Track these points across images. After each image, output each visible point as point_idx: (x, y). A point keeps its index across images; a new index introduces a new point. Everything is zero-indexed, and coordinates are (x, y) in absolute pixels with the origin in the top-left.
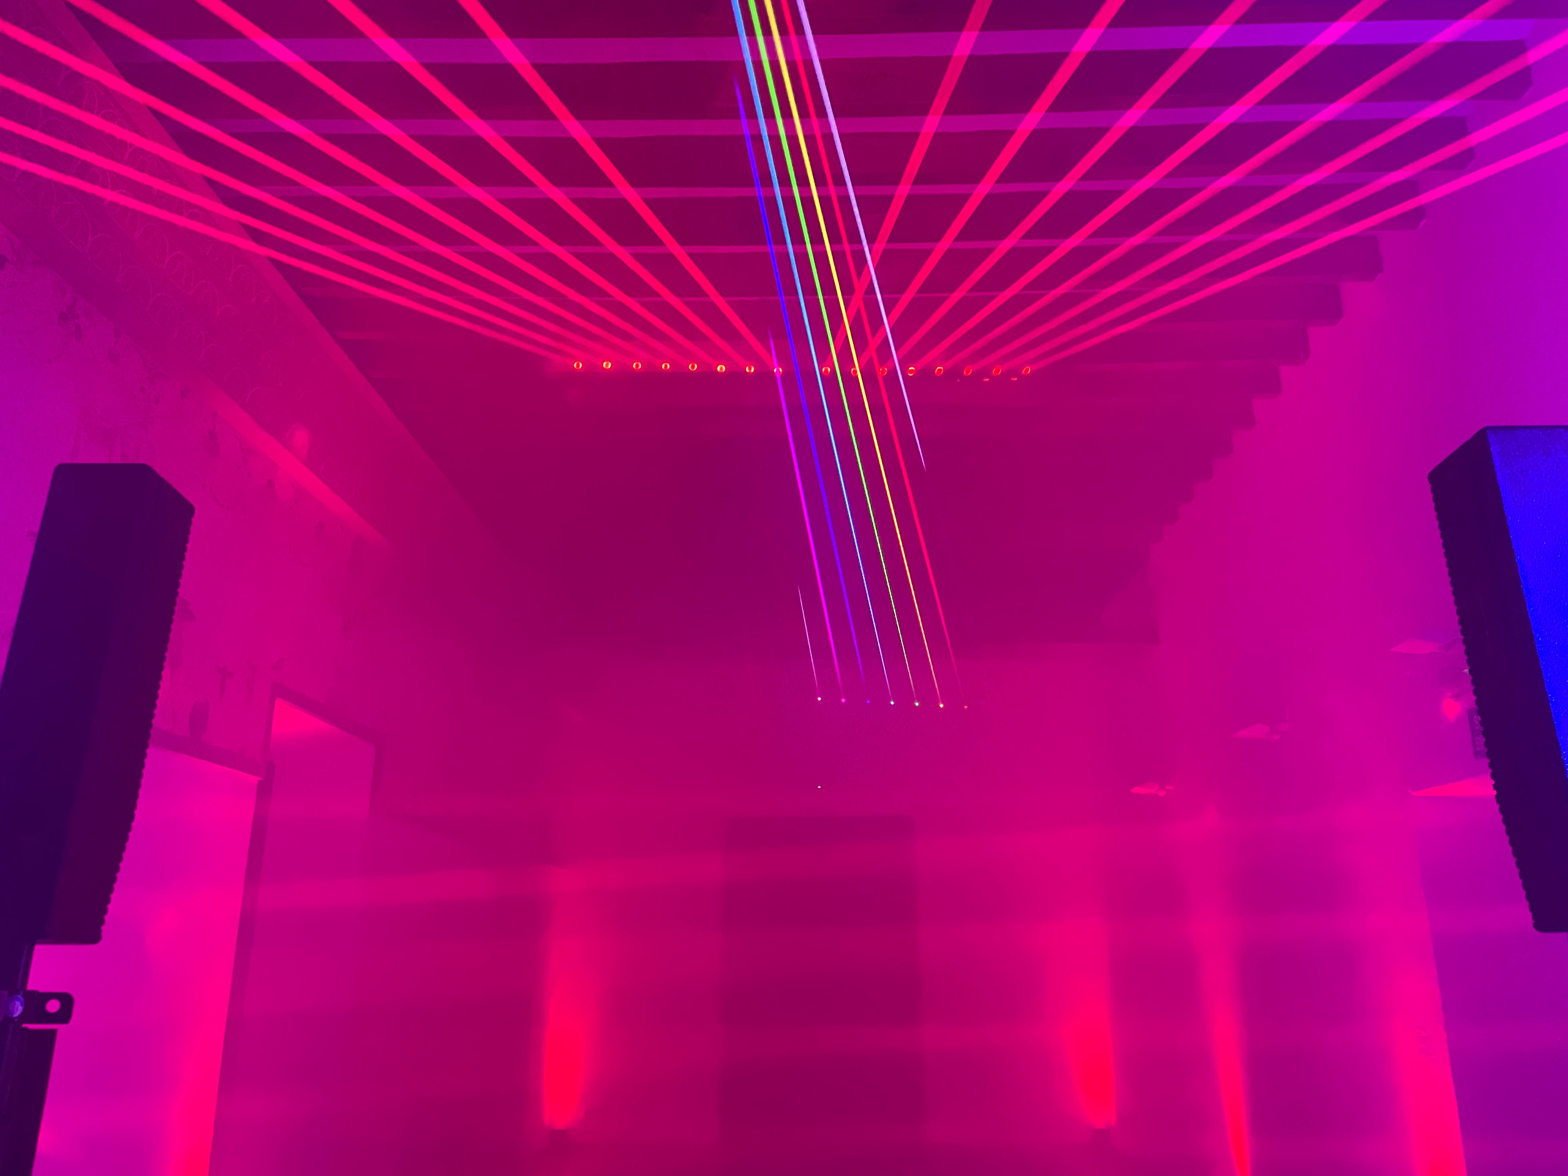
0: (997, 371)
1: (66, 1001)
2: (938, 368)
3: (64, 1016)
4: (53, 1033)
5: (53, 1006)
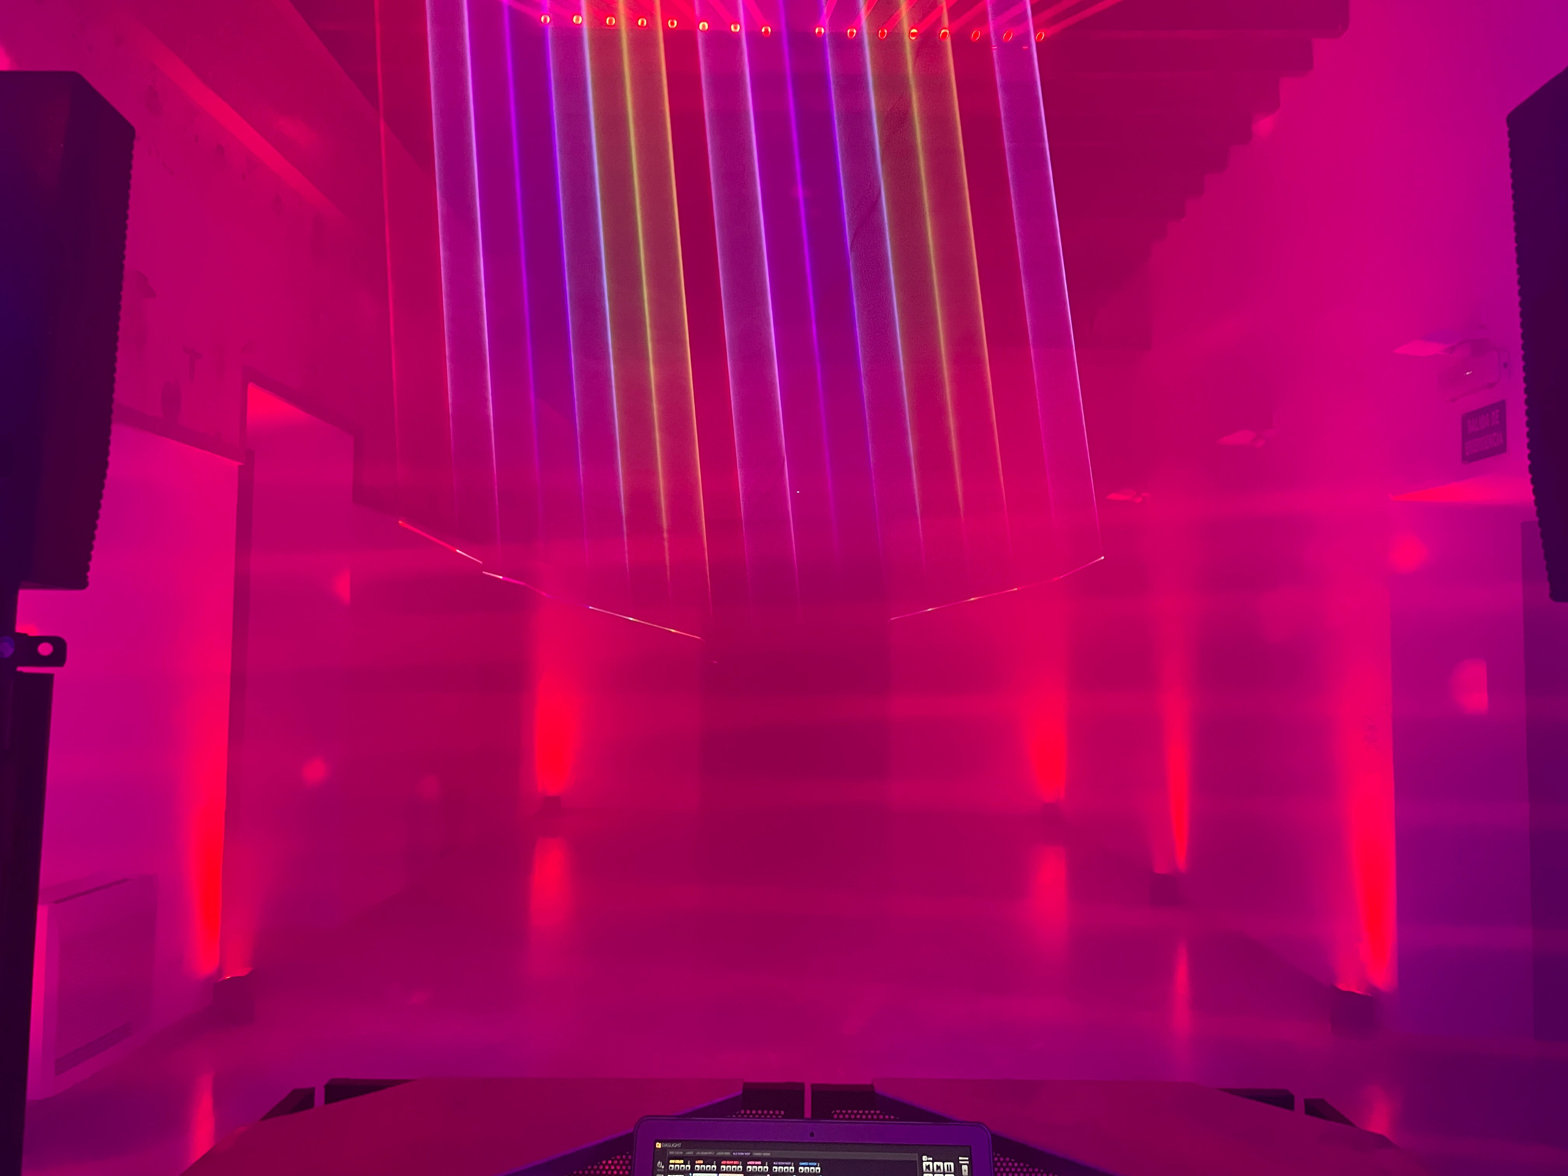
0: (1008, 36)
1: (59, 645)
2: (943, 31)
3: (59, 657)
4: (49, 678)
5: (45, 649)
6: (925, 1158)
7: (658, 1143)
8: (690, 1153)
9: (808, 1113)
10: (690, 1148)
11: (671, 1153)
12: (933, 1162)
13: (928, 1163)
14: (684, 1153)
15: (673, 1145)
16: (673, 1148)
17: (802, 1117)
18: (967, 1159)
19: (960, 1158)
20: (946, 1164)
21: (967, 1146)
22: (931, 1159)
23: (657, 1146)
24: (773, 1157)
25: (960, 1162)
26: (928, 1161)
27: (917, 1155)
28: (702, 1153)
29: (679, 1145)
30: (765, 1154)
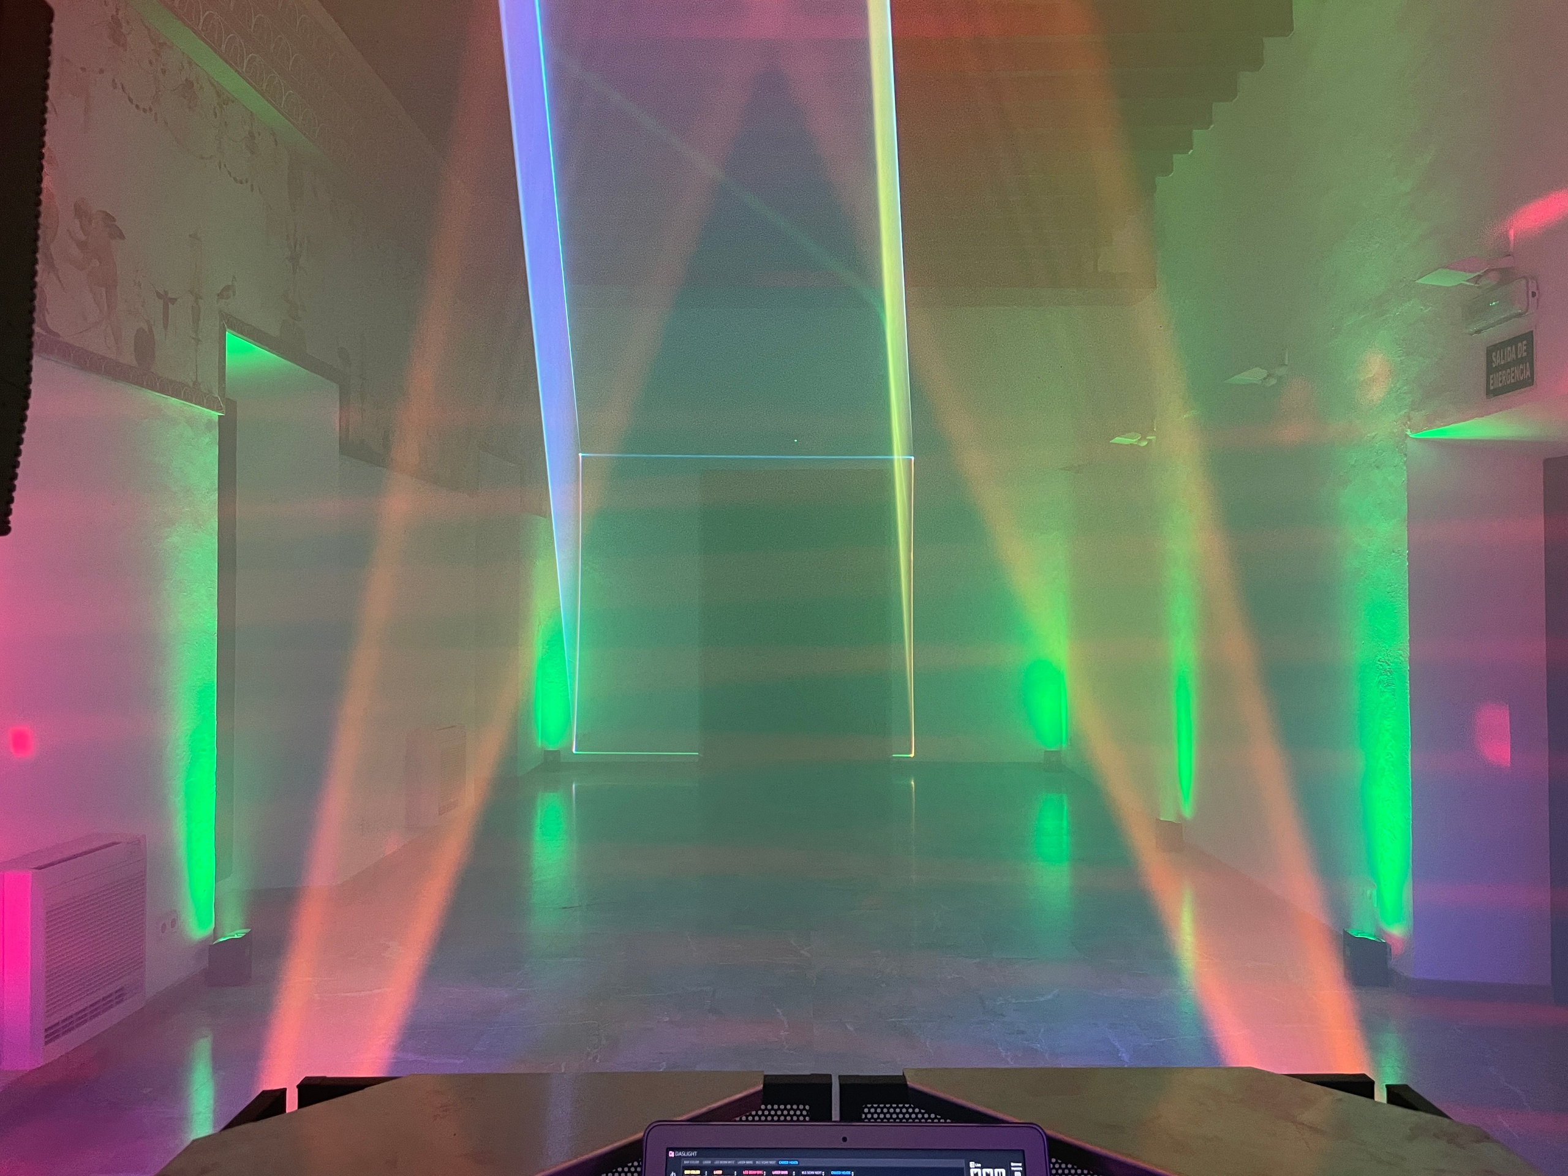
6: (972, 1164)
7: (670, 1152)
8: (707, 1162)
9: (836, 1115)
10: (707, 1157)
11: (685, 1162)
12: (982, 1168)
13: (976, 1170)
14: (701, 1162)
15: (688, 1154)
16: (688, 1157)
17: (830, 1119)
18: (1020, 1164)
19: (1012, 1164)
20: (996, 1170)
21: (1019, 1150)
22: (979, 1165)
23: (670, 1155)
24: (801, 1165)
25: (1012, 1169)
26: (976, 1168)
27: (963, 1161)
28: (721, 1162)
29: (694, 1153)
30: (791, 1163)
